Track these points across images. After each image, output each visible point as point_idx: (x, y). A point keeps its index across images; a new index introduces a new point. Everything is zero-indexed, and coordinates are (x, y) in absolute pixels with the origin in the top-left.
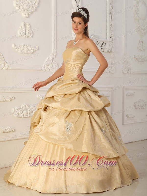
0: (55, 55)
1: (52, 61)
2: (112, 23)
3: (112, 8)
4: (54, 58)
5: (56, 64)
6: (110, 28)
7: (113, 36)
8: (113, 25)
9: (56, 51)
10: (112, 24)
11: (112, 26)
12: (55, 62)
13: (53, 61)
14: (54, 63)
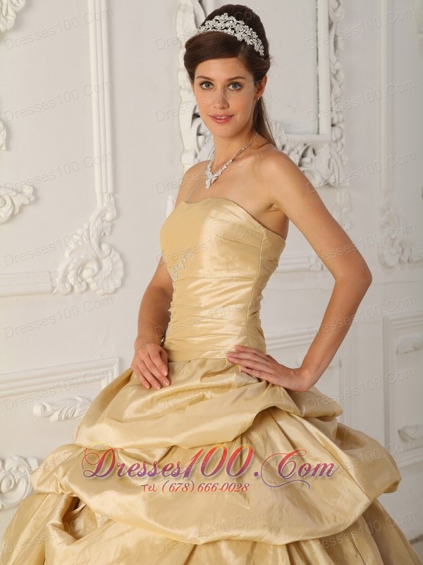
0: (108, 217)
1: (96, 248)
2: (338, 66)
3: (339, 4)
4: (107, 234)
5: (117, 257)
6: (332, 86)
7: (343, 121)
8: (342, 75)
9: (115, 200)
10: (337, 71)
11: (338, 76)
12: (112, 247)
13: (104, 247)
14: (108, 252)
